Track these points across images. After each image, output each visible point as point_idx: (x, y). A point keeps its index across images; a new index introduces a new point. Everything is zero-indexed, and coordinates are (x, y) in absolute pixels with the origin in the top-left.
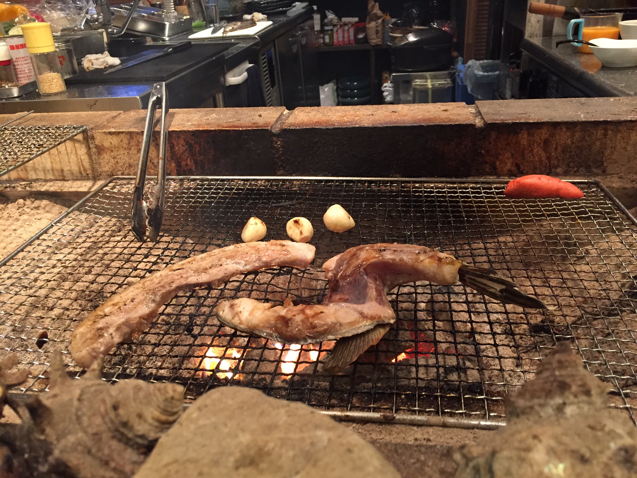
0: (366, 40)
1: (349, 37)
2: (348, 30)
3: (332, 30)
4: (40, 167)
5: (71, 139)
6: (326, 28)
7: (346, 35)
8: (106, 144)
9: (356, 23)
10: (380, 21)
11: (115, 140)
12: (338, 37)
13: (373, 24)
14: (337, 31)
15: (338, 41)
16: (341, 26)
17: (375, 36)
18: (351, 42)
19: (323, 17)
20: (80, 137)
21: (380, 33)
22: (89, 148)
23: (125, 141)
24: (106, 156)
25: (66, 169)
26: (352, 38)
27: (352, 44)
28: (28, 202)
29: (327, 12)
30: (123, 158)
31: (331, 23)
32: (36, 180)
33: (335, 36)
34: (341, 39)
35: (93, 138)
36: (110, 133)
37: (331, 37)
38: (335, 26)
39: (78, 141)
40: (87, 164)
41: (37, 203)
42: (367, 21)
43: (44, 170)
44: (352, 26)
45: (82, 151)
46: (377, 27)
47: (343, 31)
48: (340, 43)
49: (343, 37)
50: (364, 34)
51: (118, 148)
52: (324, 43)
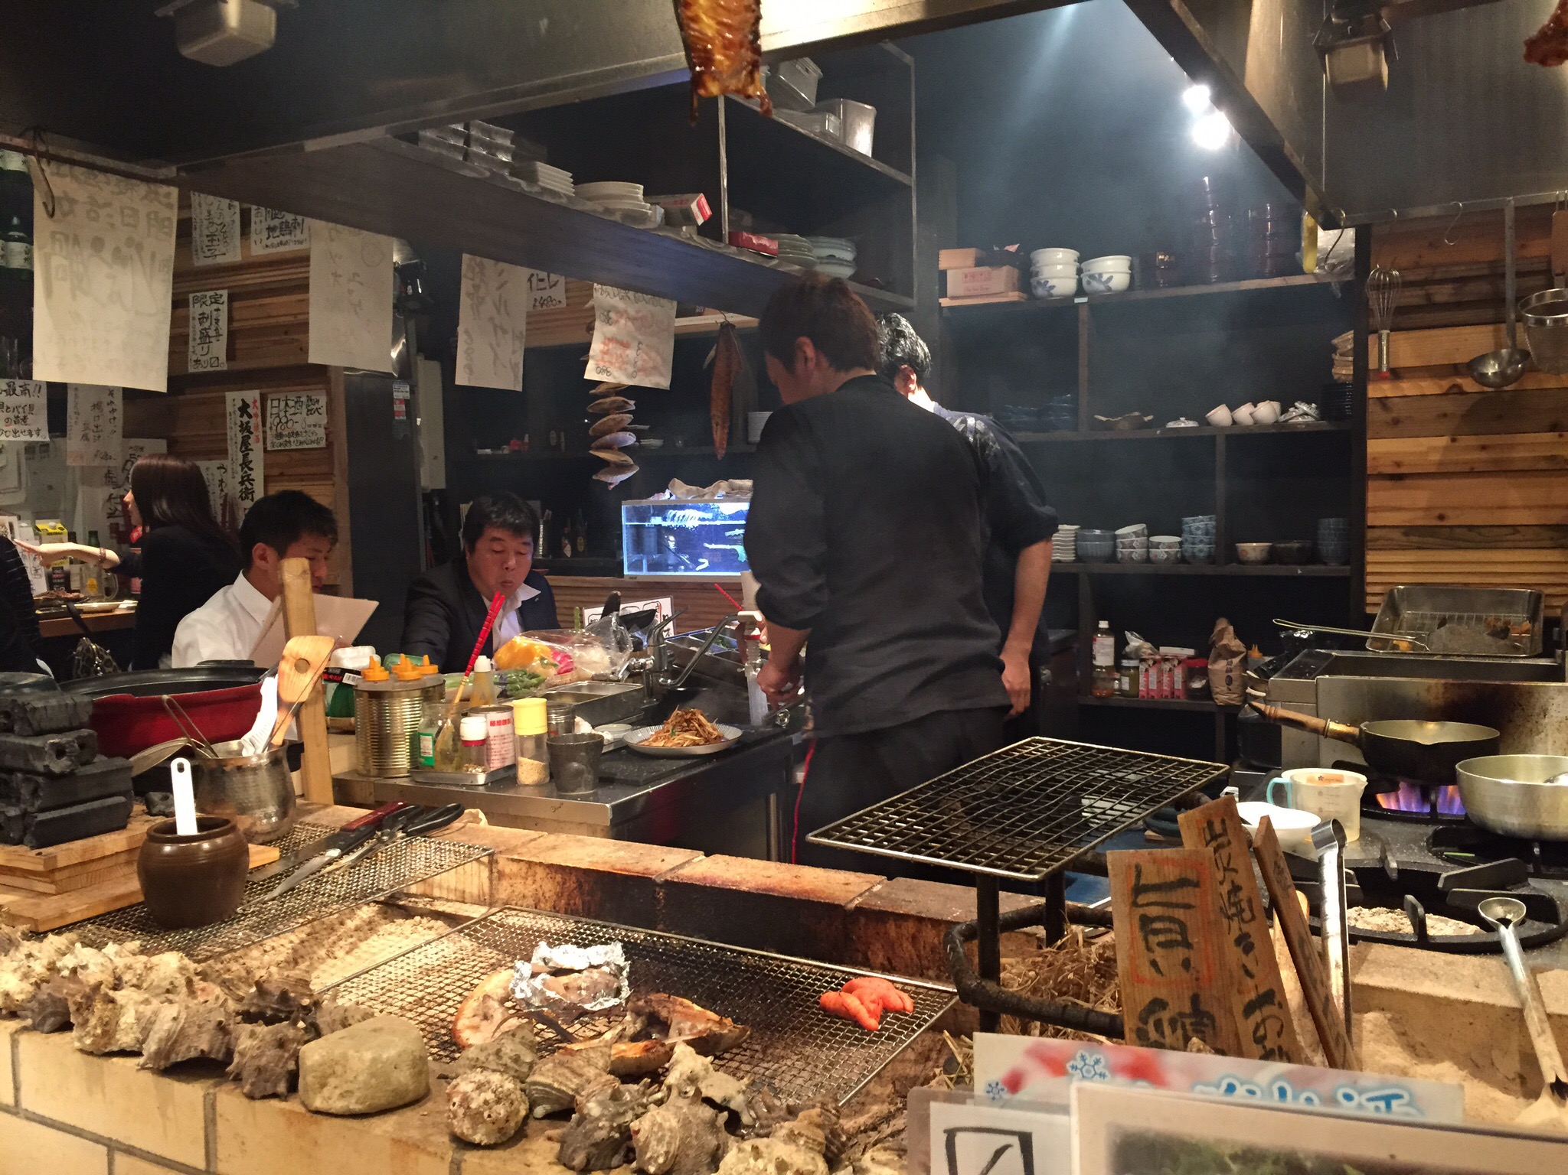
0: (1207, 692)
1: (1172, 682)
2: (1170, 670)
3: (1137, 668)
4: (445, 885)
5: (477, 860)
6: (1125, 663)
7: (1166, 679)
8: (507, 871)
9: (1190, 658)
10: (1236, 661)
11: (515, 867)
12: (1147, 682)
13: (1221, 665)
14: (1147, 670)
15: (1148, 690)
16: (1155, 662)
17: (1225, 689)
18: (1177, 693)
19: (1121, 644)
20: (485, 860)
21: (1235, 684)
22: (491, 872)
23: (524, 870)
24: (505, 883)
25: (467, 891)
26: (1178, 686)
27: (1179, 697)
28: (425, 920)
29: (1128, 634)
30: (520, 887)
31: (1137, 655)
32: (439, 898)
33: (1142, 679)
34: (1153, 686)
35: (497, 862)
36: (513, 860)
37: (1134, 681)
38: (1142, 660)
39: (483, 863)
40: (486, 889)
41: (433, 922)
42: (1212, 656)
43: (448, 889)
44: (1180, 662)
45: (485, 873)
46: (1229, 671)
47: (1160, 672)
48: (1152, 693)
49: (1160, 682)
50: (1204, 682)
51: (516, 875)
52: (1120, 690)
